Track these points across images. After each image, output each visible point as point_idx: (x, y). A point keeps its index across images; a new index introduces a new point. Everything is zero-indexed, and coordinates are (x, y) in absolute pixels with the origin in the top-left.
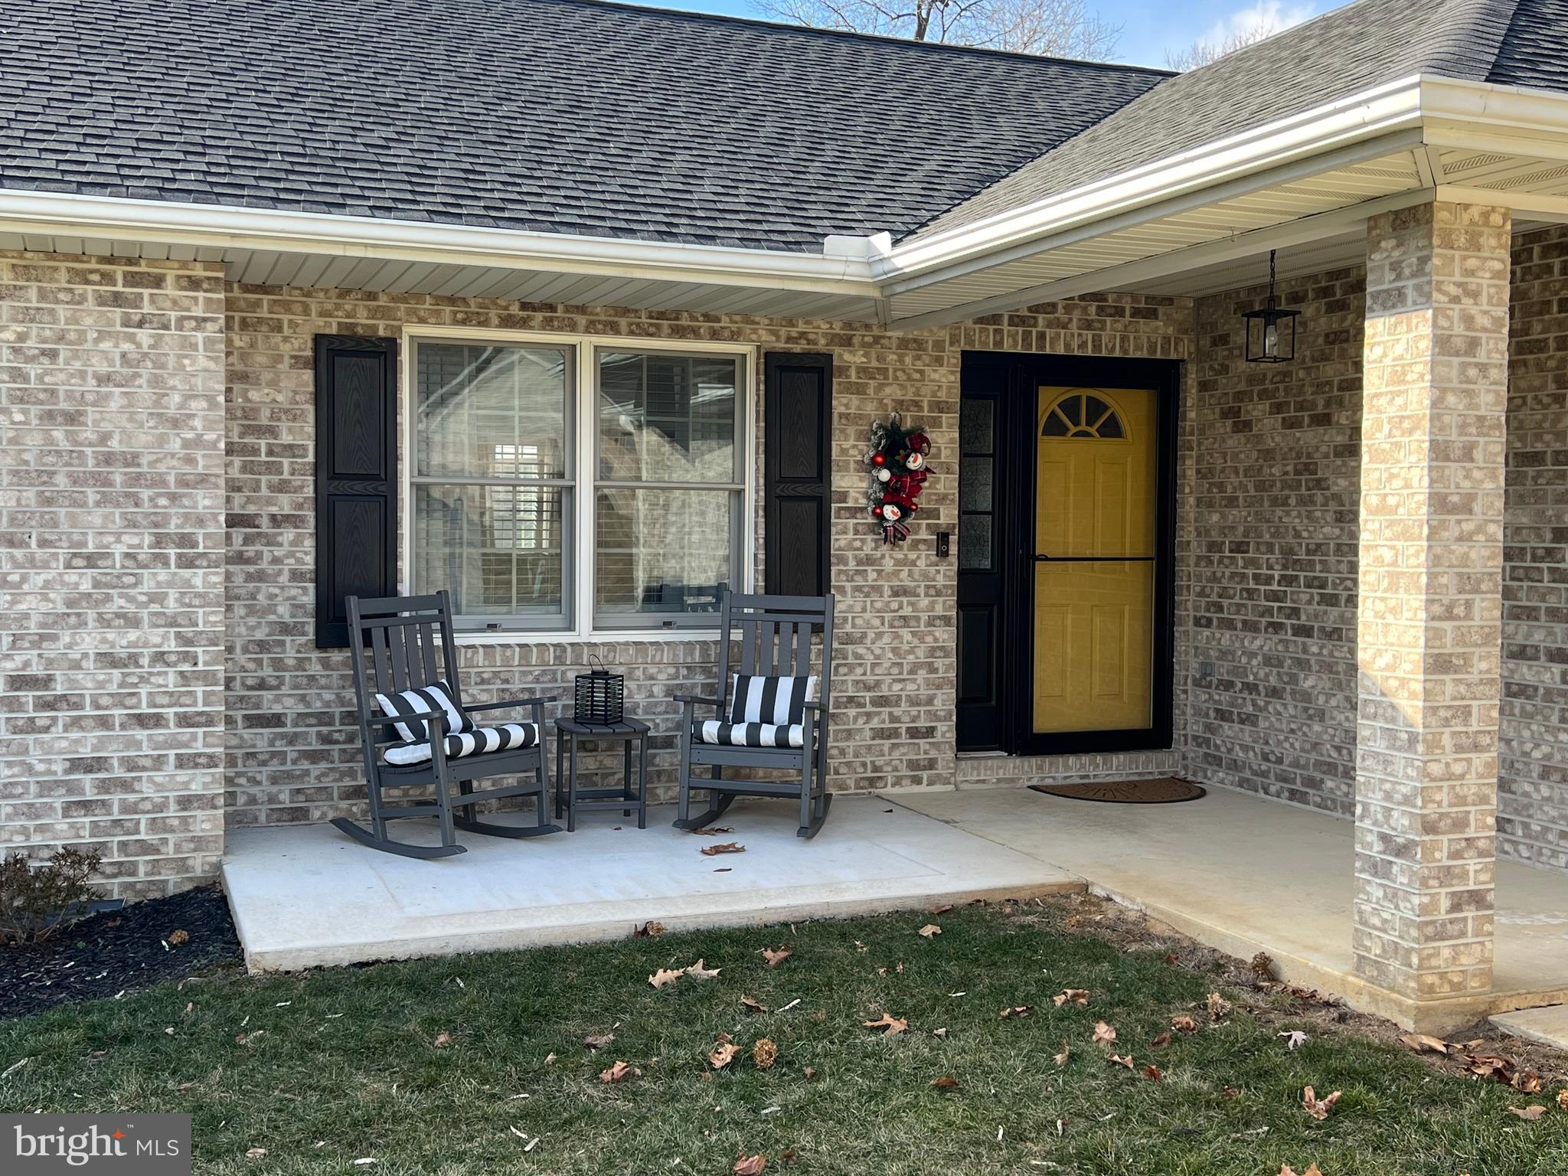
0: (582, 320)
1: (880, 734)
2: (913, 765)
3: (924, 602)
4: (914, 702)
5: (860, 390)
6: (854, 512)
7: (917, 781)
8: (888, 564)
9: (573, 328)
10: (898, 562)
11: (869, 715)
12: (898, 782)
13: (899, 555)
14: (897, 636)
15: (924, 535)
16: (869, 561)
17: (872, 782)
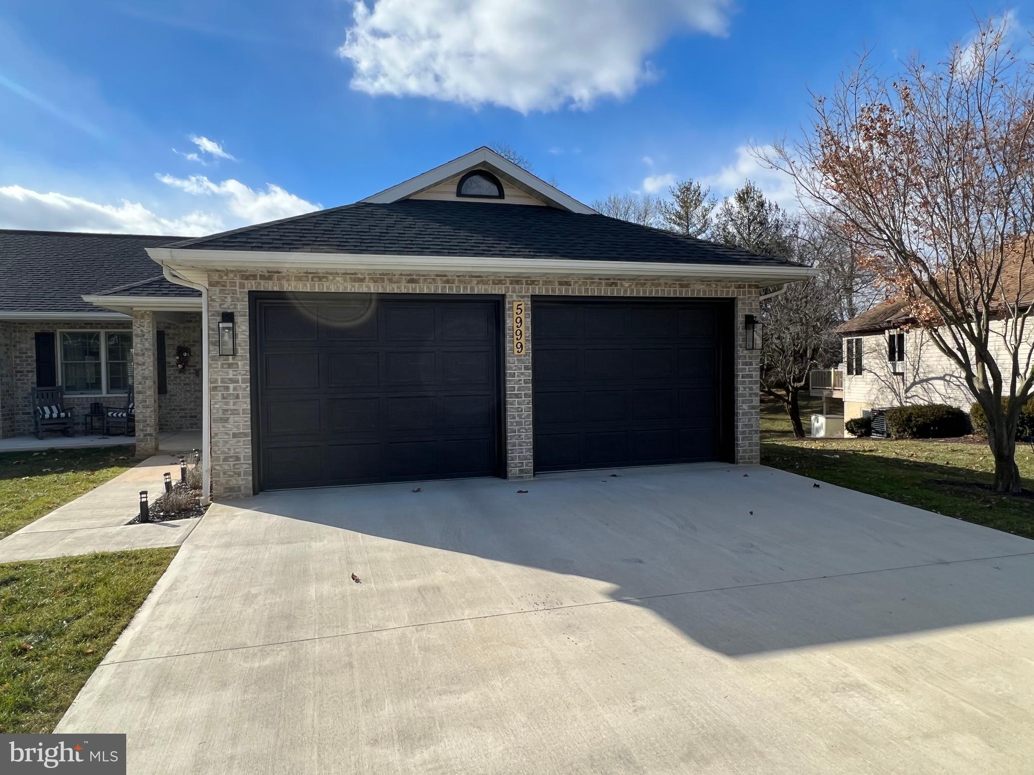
0: (99, 326)
1: (181, 417)
2: (191, 424)
3: (193, 386)
5: (173, 338)
6: (173, 366)
7: (192, 428)
8: (183, 378)
9: (97, 328)
10: (185, 378)
11: (178, 413)
12: (187, 428)
13: (186, 376)
14: (185, 395)
15: (192, 371)
17: (180, 428)
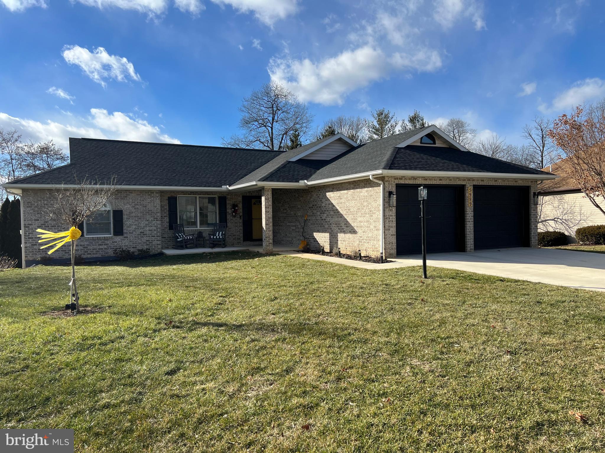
0: (197, 194)
4: (238, 235)
5: (230, 200)
6: (230, 214)
10: (235, 220)
14: (235, 228)
15: (238, 216)
16: (232, 219)
17: (233, 244)
